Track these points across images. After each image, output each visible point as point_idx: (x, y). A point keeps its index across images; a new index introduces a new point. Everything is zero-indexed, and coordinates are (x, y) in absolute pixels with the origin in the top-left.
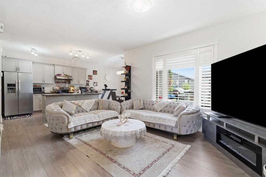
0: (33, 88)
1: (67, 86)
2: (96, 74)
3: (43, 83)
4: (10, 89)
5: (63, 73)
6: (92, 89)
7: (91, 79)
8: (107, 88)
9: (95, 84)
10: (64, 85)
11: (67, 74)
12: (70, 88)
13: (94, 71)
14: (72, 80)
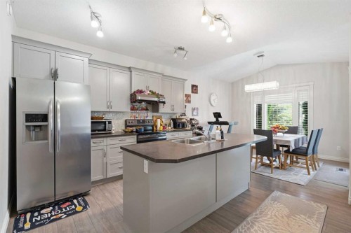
0: (92, 123)
1: (149, 116)
2: (197, 93)
3: (108, 110)
4: (34, 130)
5: (147, 87)
6: (193, 122)
7: (189, 102)
8: (220, 120)
9: (195, 111)
10: (146, 115)
11: (154, 91)
12: (156, 120)
13: (193, 86)
14: (164, 103)
